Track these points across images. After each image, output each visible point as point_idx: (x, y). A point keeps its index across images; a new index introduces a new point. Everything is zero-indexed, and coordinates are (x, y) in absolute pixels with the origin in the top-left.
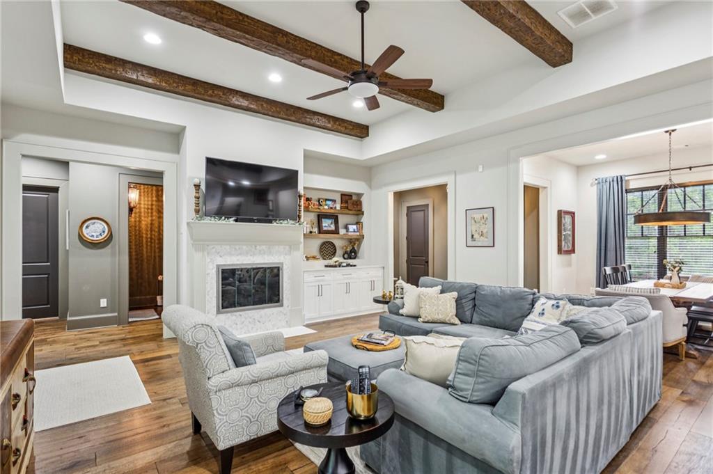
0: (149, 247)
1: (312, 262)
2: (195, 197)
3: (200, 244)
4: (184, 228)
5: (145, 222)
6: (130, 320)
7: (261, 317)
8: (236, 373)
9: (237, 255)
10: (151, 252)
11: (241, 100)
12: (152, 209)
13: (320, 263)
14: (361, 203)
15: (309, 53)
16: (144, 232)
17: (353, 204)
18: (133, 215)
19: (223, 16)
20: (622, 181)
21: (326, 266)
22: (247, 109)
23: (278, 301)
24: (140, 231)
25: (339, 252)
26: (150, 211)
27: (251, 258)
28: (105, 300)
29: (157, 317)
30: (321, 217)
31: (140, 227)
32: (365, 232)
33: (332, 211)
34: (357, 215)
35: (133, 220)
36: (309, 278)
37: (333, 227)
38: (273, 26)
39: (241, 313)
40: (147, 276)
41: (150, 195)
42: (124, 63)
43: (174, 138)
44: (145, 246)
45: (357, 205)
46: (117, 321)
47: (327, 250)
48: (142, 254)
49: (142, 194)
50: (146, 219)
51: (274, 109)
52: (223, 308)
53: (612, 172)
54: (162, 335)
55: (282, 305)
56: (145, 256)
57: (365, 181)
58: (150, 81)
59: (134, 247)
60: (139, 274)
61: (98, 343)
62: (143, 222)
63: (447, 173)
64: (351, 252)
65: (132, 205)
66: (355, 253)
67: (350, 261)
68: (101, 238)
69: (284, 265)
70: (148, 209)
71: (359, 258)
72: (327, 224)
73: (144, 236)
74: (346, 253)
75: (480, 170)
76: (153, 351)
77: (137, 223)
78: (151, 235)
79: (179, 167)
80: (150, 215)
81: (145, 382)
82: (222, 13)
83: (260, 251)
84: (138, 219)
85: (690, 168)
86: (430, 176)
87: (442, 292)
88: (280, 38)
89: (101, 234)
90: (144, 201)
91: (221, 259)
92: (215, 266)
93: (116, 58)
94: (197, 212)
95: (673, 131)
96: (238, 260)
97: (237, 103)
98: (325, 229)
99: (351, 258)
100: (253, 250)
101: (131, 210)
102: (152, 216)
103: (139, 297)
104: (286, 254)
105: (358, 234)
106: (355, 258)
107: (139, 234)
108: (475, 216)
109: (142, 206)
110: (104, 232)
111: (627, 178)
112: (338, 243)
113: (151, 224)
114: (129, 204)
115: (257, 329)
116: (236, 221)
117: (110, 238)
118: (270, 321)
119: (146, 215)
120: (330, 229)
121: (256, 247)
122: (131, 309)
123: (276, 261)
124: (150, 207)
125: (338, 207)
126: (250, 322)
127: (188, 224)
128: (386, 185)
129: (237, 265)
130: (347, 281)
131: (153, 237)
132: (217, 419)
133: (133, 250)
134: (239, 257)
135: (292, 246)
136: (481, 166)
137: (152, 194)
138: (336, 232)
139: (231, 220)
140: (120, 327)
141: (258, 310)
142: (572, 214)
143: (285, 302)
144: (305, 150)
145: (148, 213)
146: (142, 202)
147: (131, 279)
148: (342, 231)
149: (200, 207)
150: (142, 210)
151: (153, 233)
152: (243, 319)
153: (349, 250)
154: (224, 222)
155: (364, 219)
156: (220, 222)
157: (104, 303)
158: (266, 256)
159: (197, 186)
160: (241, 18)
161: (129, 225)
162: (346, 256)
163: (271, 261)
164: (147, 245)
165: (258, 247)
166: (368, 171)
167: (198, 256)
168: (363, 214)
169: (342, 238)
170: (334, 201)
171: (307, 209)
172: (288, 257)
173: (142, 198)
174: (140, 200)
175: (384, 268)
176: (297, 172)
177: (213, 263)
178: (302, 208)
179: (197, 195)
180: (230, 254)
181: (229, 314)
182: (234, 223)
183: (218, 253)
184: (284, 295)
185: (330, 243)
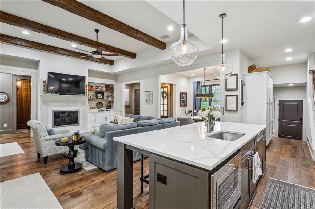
0: (26, 104)
1: (92, 109)
2: (44, 86)
3: (46, 102)
4: (39, 97)
5: (24, 94)
6: (17, 132)
7: (70, 129)
8: (48, 137)
10: (27, 106)
11: (62, 51)
12: (27, 89)
13: (96, 110)
14: (113, 88)
15: (83, 41)
16: (24, 98)
17: (110, 88)
18: (19, 91)
19: (50, 30)
20: (200, 83)
21: (98, 111)
22: (65, 54)
23: (77, 123)
24: (22, 97)
25: (104, 106)
26: (26, 89)
27: (66, 108)
28: (6, 124)
29: (29, 131)
30: (97, 93)
31: (22, 96)
32: (115, 99)
33: (101, 91)
34: (112, 92)
35: (19, 93)
36: (90, 115)
37: (102, 97)
38: (69, 33)
39: (62, 127)
40: (25, 115)
41: (26, 83)
42: (15, 38)
43: (35, 64)
44: (24, 103)
45: (112, 89)
46: (12, 132)
47: (99, 105)
48: (23, 107)
49: (23, 82)
50: (25, 93)
51: (76, 55)
52: (55, 125)
53: (197, 80)
54: (30, 136)
55: (79, 125)
56: (24, 107)
57: (114, 80)
58: (25, 44)
59: (19, 104)
60: (21, 115)
61: (3, 139)
62: (23, 94)
63: (140, 79)
64: (109, 106)
65: (18, 87)
66: (111, 106)
67: (108, 109)
68: (4, 100)
69: (80, 111)
70: (25, 88)
71: (112, 108)
72: (99, 96)
73: (24, 99)
74: (107, 106)
75: (149, 79)
76: (26, 141)
77: (21, 94)
78: (27, 99)
79: (37, 75)
80: (26, 91)
81: (22, 148)
82: (50, 29)
83: (70, 105)
84: (21, 93)
85: (217, 80)
86: (133, 80)
87: (130, 118)
88: (72, 37)
89: (4, 99)
90: (24, 85)
91: (54, 108)
92: (52, 111)
93: (12, 37)
94: (44, 91)
95: (205, 69)
96: (61, 109)
97: (60, 52)
98: (98, 97)
99: (109, 108)
100: (68, 105)
101: (17, 89)
102: (27, 92)
103: (21, 124)
104: (81, 106)
105: (112, 99)
106: (110, 108)
107: (21, 99)
108: (147, 94)
109: (23, 87)
110: (6, 98)
111: (201, 82)
112: (104, 103)
113: (27, 95)
114: (17, 87)
116: (60, 94)
117: (8, 100)
118: (74, 130)
119: (25, 91)
120: (100, 97)
121: (68, 104)
122: (17, 129)
123: (77, 109)
124: (26, 88)
125: (104, 89)
127: (41, 95)
128: (122, 82)
130: (106, 116)
131: (28, 100)
132: (42, 149)
133: (19, 106)
134: (61, 108)
135: (83, 104)
136: (149, 77)
137: (27, 83)
138: (103, 98)
139: (58, 94)
140: (13, 135)
141: (69, 127)
142: (186, 94)
143: (80, 124)
144: (88, 69)
145: (25, 90)
146: (23, 86)
147: (17, 117)
148: (106, 98)
149: (46, 90)
150: (23, 89)
151: (28, 98)
153: (108, 105)
154: (55, 95)
155: (114, 94)
156: (53, 95)
157: (5, 125)
158: (72, 107)
159: (44, 82)
160: (57, 31)
161: (17, 95)
162: (107, 107)
163: (74, 109)
164: (25, 103)
165: (69, 104)
166: (116, 77)
167: (44, 107)
168: (114, 92)
169: (105, 101)
170: (103, 87)
171: (90, 90)
172: (82, 108)
173: (23, 84)
174: (22, 85)
175: (121, 112)
176: (85, 77)
177: (51, 110)
178: (87, 90)
179: (44, 85)
180: (58, 106)
181: (57, 128)
182: (59, 95)
183: (53, 106)
184: (80, 121)
185: (101, 103)
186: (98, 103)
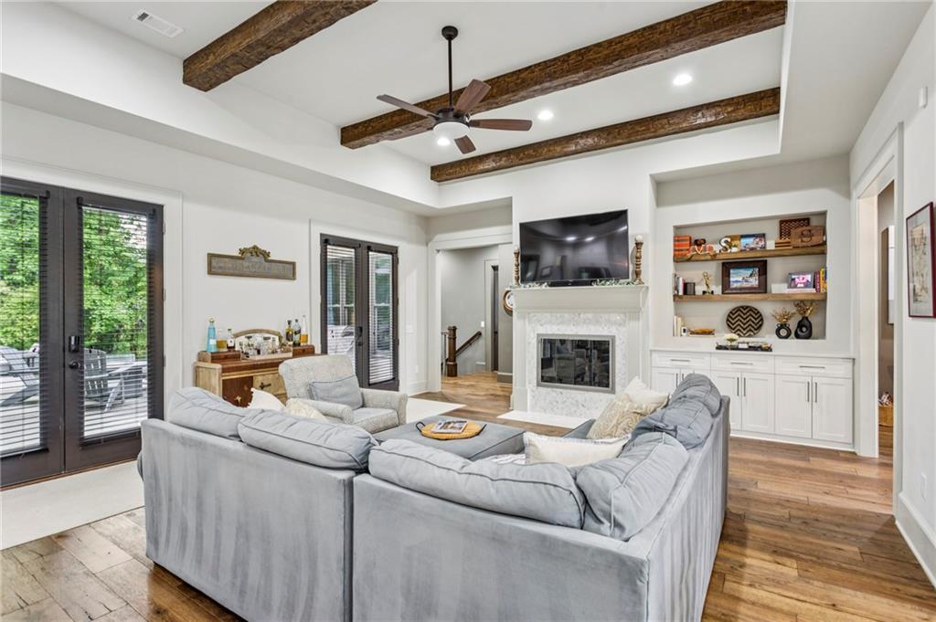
2: (516, 265)
3: (522, 311)
7: (586, 401)
9: (558, 324)
17: (802, 235)
23: (607, 385)
25: (770, 325)
27: (574, 328)
30: (728, 267)
32: (831, 287)
33: (752, 254)
36: (661, 361)
37: (754, 282)
39: (561, 390)
45: (814, 236)
47: (746, 321)
52: (543, 381)
55: (612, 391)
64: (799, 325)
69: (617, 340)
72: (742, 278)
74: (784, 326)
83: (585, 320)
91: (541, 327)
92: (536, 335)
94: (517, 279)
96: (559, 330)
98: (735, 285)
99: (797, 337)
100: (577, 318)
104: (620, 325)
105: (815, 291)
106: (807, 337)
112: (767, 309)
115: (581, 415)
116: (550, 285)
118: (597, 408)
120: (747, 285)
121: (579, 315)
123: (606, 333)
125: (771, 245)
126: (572, 404)
129: (557, 335)
134: (560, 326)
135: (628, 313)
138: (763, 288)
139: (544, 286)
141: (582, 392)
143: (617, 388)
144: (651, 176)
148: (777, 287)
152: (565, 399)
153: (794, 321)
154: (539, 288)
156: (535, 288)
158: (593, 327)
159: (517, 255)
162: (784, 333)
163: (598, 334)
165: (582, 315)
167: (520, 324)
168: (826, 251)
169: (777, 300)
170: (763, 236)
175: (854, 359)
176: (626, 212)
177: (534, 332)
179: (516, 262)
180: (551, 323)
181: (549, 389)
182: (548, 288)
183: (539, 321)
184: (617, 380)
185: (752, 309)
186: (738, 309)
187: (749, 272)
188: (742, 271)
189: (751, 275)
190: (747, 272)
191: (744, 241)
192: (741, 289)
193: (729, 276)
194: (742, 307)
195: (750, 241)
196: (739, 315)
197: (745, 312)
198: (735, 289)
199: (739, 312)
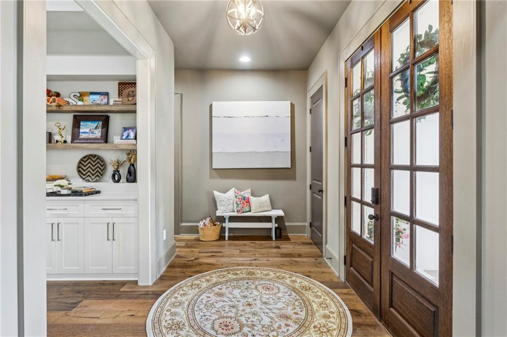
30: (79, 118)
37: (98, 133)
72: (88, 129)
98: (83, 136)
120: (91, 135)
138: (105, 138)
148: (115, 139)
162: (116, 178)
185: (99, 158)
186: (87, 157)
187: (94, 125)
188: (89, 123)
189: (96, 128)
190: (93, 125)
191: (93, 97)
192: (87, 139)
193: (79, 127)
194: (91, 155)
195: (97, 97)
196: (90, 162)
197: (94, 160)
198: (83, 139)
199: (89, 160)
